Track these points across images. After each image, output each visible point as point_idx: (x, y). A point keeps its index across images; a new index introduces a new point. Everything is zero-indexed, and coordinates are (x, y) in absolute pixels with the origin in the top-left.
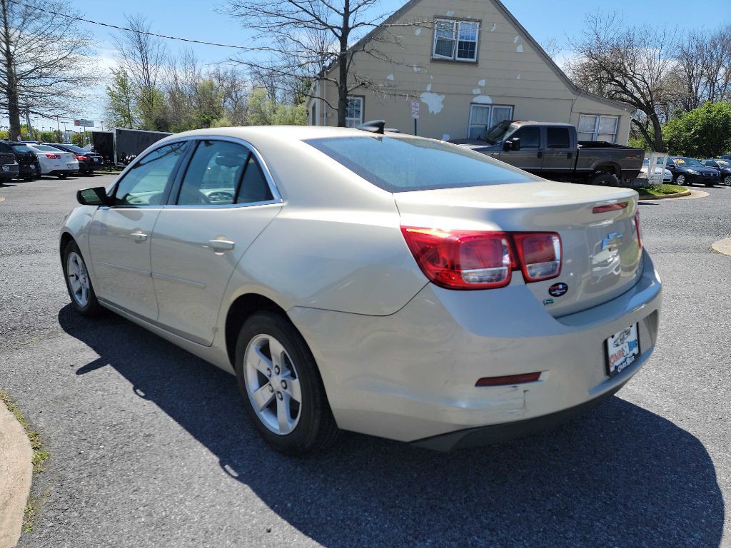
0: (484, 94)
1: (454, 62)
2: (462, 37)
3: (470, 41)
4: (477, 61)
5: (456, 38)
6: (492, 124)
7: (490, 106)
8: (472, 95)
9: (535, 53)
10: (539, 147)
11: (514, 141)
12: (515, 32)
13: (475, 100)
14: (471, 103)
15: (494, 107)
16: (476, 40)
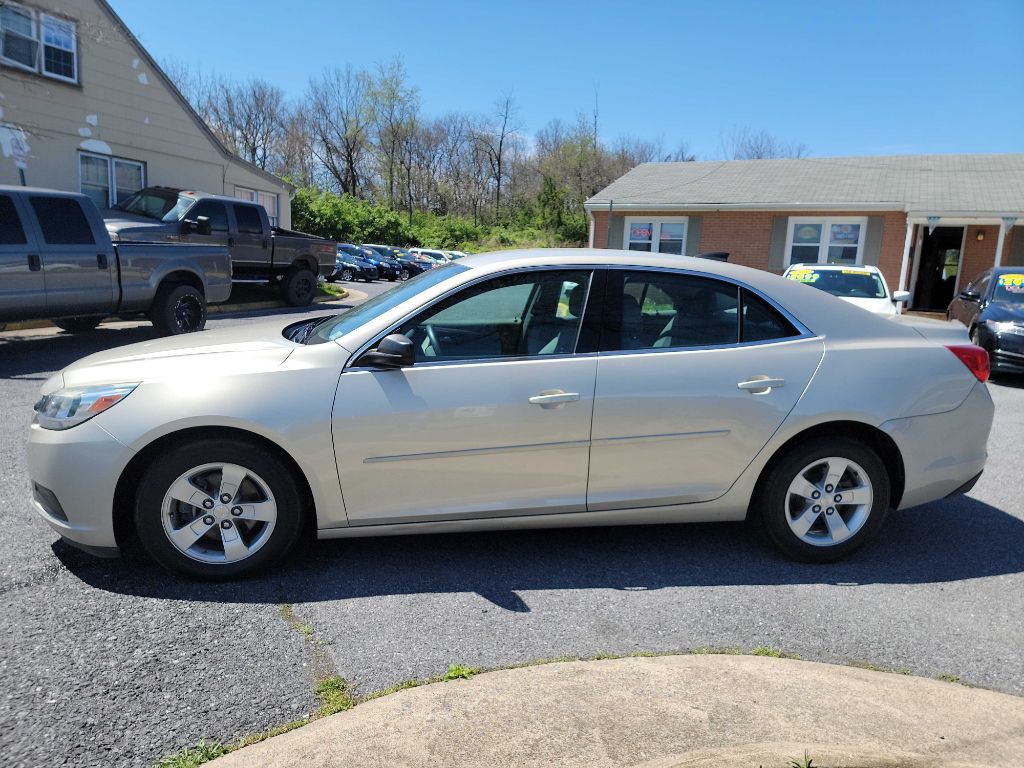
0: (98, 138)
1: (39, 76)
2: (48, 39)
3: (62, 48)
4: (79, 82)
5: (39, 37)
6: (115, 187)
7: (107, 158)
8: (78, 136)
9: (165, 89)
10: (228, 230)
11: (200, 221)
12: (134, 52)
13: (85, 145)
14: (79, 150)
15: (115, 160)
16: (73, 50)
